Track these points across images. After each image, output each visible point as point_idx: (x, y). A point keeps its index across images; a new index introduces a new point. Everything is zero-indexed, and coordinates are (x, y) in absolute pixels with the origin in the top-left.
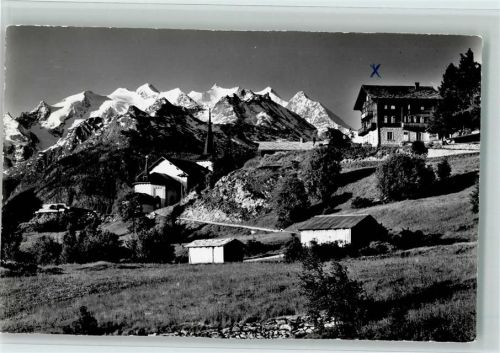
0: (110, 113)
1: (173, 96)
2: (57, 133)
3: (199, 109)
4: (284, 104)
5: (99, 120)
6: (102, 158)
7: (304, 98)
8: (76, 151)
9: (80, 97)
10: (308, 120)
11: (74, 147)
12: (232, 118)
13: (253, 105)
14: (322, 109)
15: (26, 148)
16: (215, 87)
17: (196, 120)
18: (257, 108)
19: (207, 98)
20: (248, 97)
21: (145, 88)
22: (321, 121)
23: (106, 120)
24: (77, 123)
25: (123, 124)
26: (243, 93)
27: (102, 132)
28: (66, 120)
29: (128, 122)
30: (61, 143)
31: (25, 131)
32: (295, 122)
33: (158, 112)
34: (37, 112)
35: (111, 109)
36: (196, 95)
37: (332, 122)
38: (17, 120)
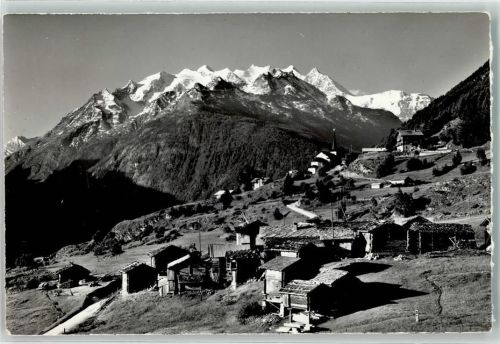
0: (180, 88)
1: (224, 74)
2: (143, 103)
3: (244, 84)
4: (303, 78)
5: (173, 93)
6: (179, 121)
7: (317, 73)
8: (158, 116)
9: (157, 76)
10: (320, 89)
11: (157, 113)
12: (267, 90)
13: (282, 80)
14: (330, 81)
15: (120, 115)
16: (252, 66)
17: (243, 92)
18: (285, 82)
19: (247, 74)
20: (278, 74)
21: (204, 68)
22: (330, 89)
23: (178, 93)
24: (156, 96)
25: (191, 96)
26: (274, 71)
27: (177, 103)
28: (148, 94)
29: (195, 95)
30: (146, 110)
31: (120, 102)
32: (312, 91)
33: (216, 87)
34: (127, 88)
35: (180, 85)
36: (239, 73)
37: (338, 90)
38: (113, 94)
